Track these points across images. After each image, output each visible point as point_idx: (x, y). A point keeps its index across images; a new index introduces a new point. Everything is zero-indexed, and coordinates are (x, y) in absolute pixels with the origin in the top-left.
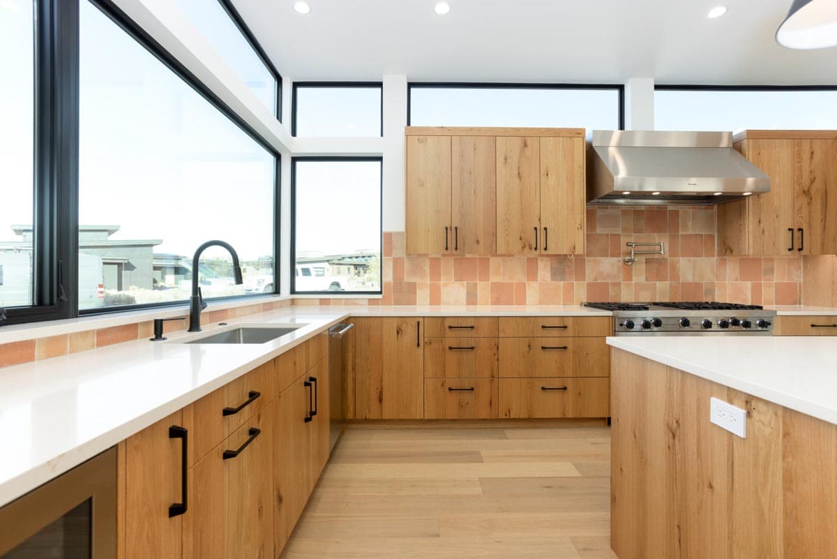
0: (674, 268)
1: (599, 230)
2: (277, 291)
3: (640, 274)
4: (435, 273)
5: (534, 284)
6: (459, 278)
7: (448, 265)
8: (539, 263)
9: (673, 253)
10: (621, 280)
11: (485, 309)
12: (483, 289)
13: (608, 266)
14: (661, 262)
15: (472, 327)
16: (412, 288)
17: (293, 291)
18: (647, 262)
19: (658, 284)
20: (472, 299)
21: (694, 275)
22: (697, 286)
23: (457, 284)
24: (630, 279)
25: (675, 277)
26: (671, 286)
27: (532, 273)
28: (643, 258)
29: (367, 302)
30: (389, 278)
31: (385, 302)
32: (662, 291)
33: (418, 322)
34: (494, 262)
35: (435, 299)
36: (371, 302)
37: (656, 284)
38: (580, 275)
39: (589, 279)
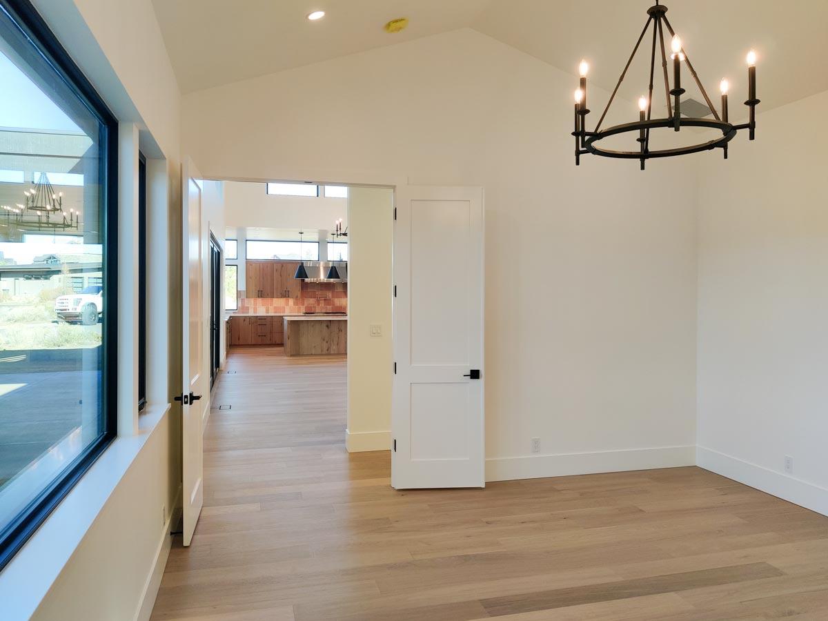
0: (333, 302)
1: (309, 290)
3: (322, 304)
4: (255, 304)
7: (260, 300)
10: (316, 305)
11: (271, 314)
12: (271, 307)
13: (312, 301)
15: (266, 319)
16: (248, 308)
18: (325, 300)
20: (267, 311)
22: (341, 307)
24: (319, 305)
27: (287, 304)
28: (323, 299)
30: (240, 305)
31: (238, 313)
32: (329, 308)
33: (250, 317)
34: (275, 300)
36: (234, 313)
38: (303, 305)
39: (306, 305)
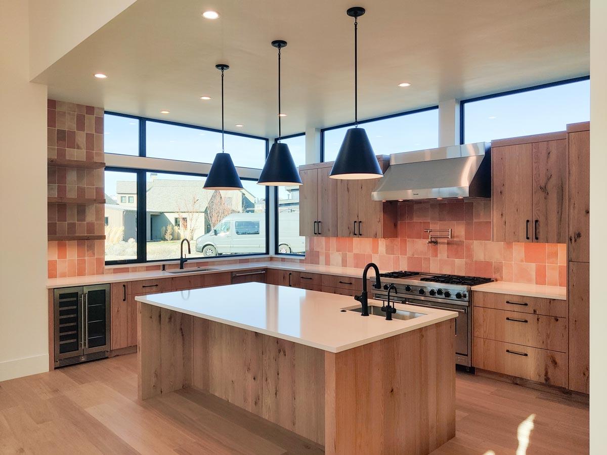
0: (469, 249)
1: (415, 220)
2: (267, 252)
3: (443, 253)
5: (376, 255)
6: (338, 251)
8: (379, 241)
9: (468, 237)
10: (430, 256)
12: (350, 256)
13: (420, 245)
14: (460, 244)
15: (311, 279)
16: (318, 255)
17: (277, 252)
18: (448, 243)
19: (457, 261)
20: (344, 264)
21: (485, 255)
22: (488, 264)
23: (337, 253)
24: (436, 256)
25: (470, 256)
26: (466, 263)
28: (446, 241)
29: (299, 261)
30: (308, 248)
32: (460, 266)
33: (290, 274)
35: (328, 263)
36: (301, 261)
37: (455, 261)
38: (404, 252)
39: (409, 254)
